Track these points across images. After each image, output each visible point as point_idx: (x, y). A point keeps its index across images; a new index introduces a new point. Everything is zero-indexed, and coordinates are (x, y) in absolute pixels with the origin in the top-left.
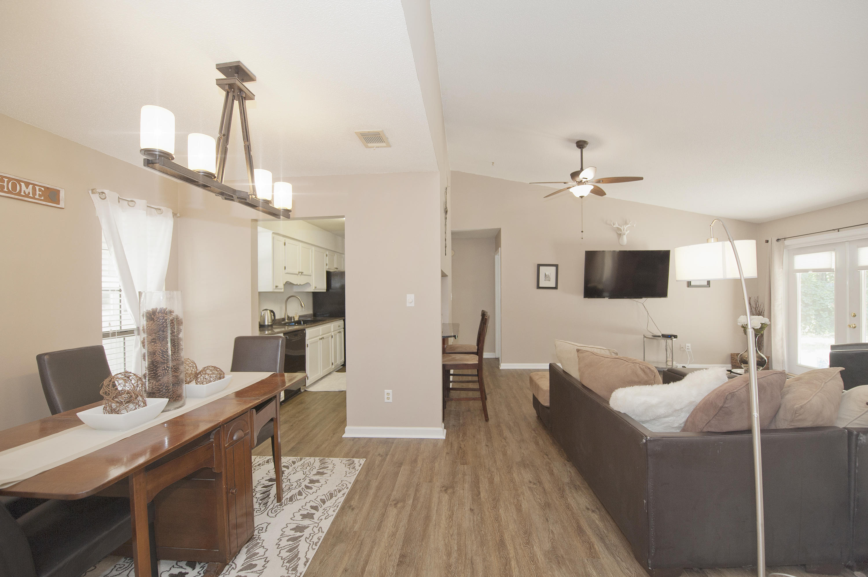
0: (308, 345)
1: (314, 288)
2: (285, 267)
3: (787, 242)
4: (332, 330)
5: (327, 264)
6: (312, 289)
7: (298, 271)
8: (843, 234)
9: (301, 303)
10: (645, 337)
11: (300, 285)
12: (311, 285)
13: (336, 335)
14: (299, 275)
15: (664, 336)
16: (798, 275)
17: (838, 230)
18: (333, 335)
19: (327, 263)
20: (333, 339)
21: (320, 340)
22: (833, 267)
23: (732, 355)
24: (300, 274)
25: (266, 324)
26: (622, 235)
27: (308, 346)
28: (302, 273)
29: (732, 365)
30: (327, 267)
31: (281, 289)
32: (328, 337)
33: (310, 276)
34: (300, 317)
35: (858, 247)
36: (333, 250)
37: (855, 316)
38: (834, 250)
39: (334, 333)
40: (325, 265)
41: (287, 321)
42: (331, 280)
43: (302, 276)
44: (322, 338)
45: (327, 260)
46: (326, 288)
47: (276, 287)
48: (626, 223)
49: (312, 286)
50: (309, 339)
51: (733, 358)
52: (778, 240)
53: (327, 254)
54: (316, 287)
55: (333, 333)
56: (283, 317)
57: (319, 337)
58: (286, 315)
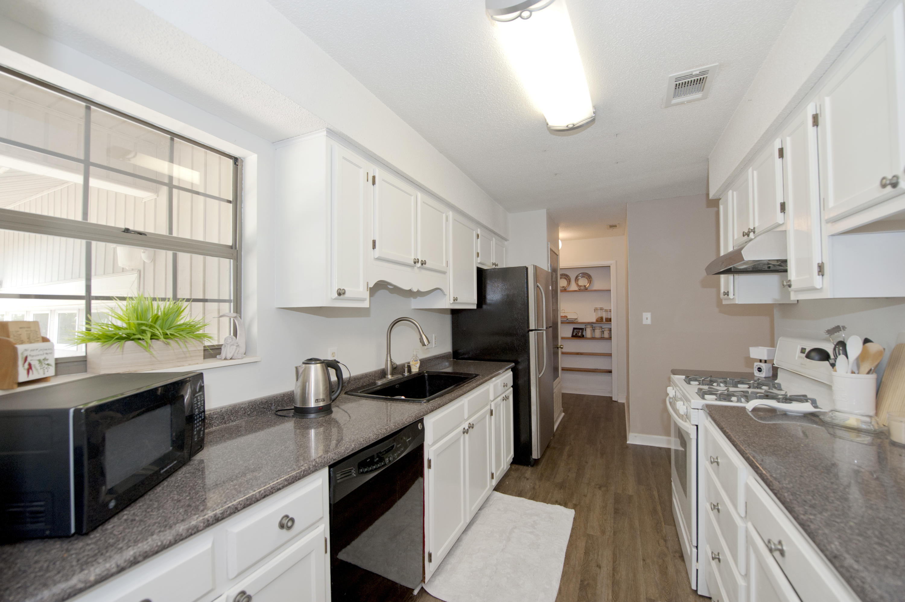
0: (429, 461)
1: (452, 301)
2: (374, 242)
4: (492, 397)
5: (478, 254)
6: (447, 304)
7: (413, 257)
9: (421, 336)
11: (418, 292)
12: (446, 293)
13: (500, 405)
14: (416, 268)
18: (493, 408)
19: (479, 251)
20: (493, 417)
21: (464, 433)
24: (419, 265)
25: (312, 404)
27: (429, 467)
28: (424, 263)
30: (479, 260)
31: (363, 300)
32: (483, 418)
33: (444, 273)
34: (423, 362)
36: (490, 226)
39: (495, 404)
40: (475, 255)
41: (389, 377)
42: (485, 287)
43: (424, 272)
44: (471, 426)
45: (478, 246)
46: (476, 301)
47: (339, 294)
49: (448, 297)
50: (434, 443)
53: (479, 233)
54: (455, 299)
55: (493, 404)
56: (383, 367)
57: (460, 429)
58: (389, 362)
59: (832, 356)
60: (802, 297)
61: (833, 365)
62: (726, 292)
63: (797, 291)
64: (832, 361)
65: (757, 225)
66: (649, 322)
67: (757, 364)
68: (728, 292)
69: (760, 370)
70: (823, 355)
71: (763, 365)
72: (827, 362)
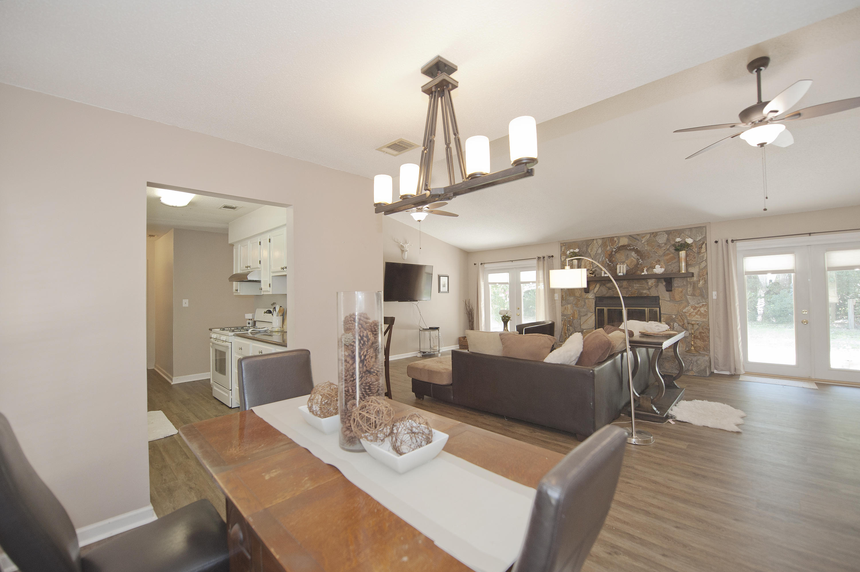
3: (486, 266)
8: (514, 263)
10: (420, 330)
15: (431, 329)
16: (490, 285)
17: (512, 261)
22: (509, 282)
23: (459, 338)
26: (405, 252)
29: (460, 345)
35: (520, 271)
37: (519, 309)
38: (508, 272)
48: (406, 243)
51: (460, 340)
52: (481, 264)
59: (272, 312)
60: (265, 293)
61: (272, 315)
62: (237, 289)
63: (264, 291)
64: (272, 314)
65: (251, 265)
66: (187, 305)
67: (248, 321)
68: (237, 290)
69: (249, 323)
70: (270, 312)
71: (250, 321)
72: (271, 314)
